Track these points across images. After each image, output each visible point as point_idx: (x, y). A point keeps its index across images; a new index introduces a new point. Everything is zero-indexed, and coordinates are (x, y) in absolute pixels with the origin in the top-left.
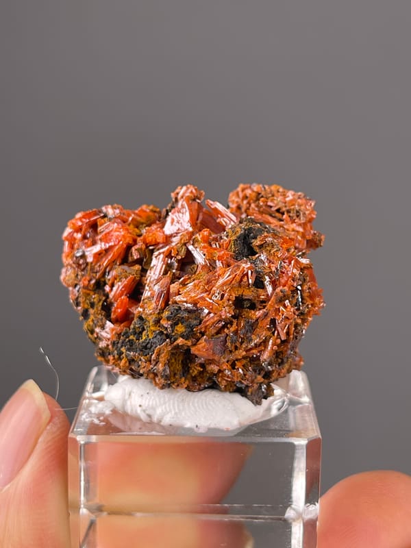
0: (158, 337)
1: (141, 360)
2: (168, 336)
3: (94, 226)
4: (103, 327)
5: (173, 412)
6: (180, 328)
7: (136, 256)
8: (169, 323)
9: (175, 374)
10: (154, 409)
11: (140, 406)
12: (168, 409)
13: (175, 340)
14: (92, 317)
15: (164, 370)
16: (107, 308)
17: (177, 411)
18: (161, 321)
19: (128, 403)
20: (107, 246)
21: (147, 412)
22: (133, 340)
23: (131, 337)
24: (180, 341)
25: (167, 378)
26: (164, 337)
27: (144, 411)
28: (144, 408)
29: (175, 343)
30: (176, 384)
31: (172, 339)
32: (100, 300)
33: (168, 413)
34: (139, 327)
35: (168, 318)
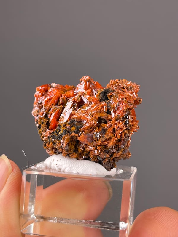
0: (65, 132)
1: (57, 142)
2: (68, 132)
3: (46, 91)
4: (45, 131)
5: (69, 168)
6: (74, 128)
7: (61, 101)
8: (69, 126)
9: (71, 150)
10: (62, 166)
11: (56, 164)
12: (67, 166)
13: (71, 133)
14: (42, 128)
15: (66, 147)
16: (48, 124)
17: (71, 167)
18: (66, 126)
19: (52, 164)
20: (50, 97)
21: (59, 167)
22: (55, 135)
23: (55, 134)
24: (73, 134)
25: (67, 150)
26: (67, 132)
27: (58, 167)
28: (58, 165)
29: (71, 135)
30: (71, 155)
31: (70, 133)
32: (46, 121)
33: (67, 167)
34: (58, 129)
35: (69, 124)
